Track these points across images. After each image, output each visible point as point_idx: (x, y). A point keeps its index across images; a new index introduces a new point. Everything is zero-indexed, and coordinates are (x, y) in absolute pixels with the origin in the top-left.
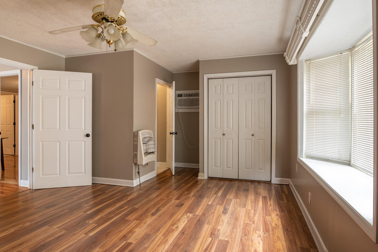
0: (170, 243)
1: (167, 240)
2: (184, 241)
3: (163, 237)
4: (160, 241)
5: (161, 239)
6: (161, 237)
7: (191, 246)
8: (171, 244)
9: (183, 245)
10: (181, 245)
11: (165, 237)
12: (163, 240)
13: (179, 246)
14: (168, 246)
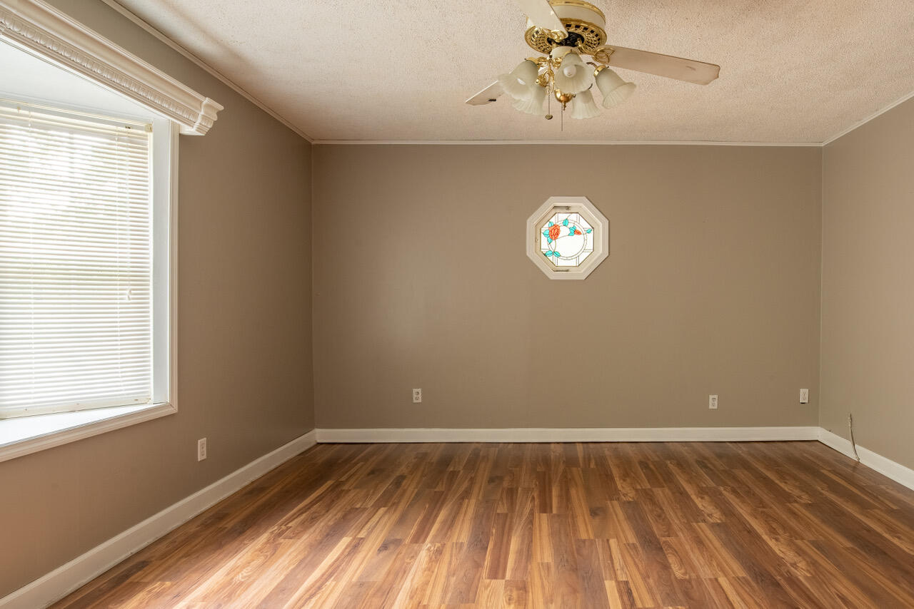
0: (401, 593)
1: (411, 598)
2: (368, 604)
3: (425, 602)
4: (428, 592)
5: (427, 597)
6: (429, 601)
7: (350, 596)
8: (399, 592)
9: (369, 595)
10: (374, 595)
11: (420, 603)
12: (423, 596)
13: (378, 591)
14: (404, 586)
